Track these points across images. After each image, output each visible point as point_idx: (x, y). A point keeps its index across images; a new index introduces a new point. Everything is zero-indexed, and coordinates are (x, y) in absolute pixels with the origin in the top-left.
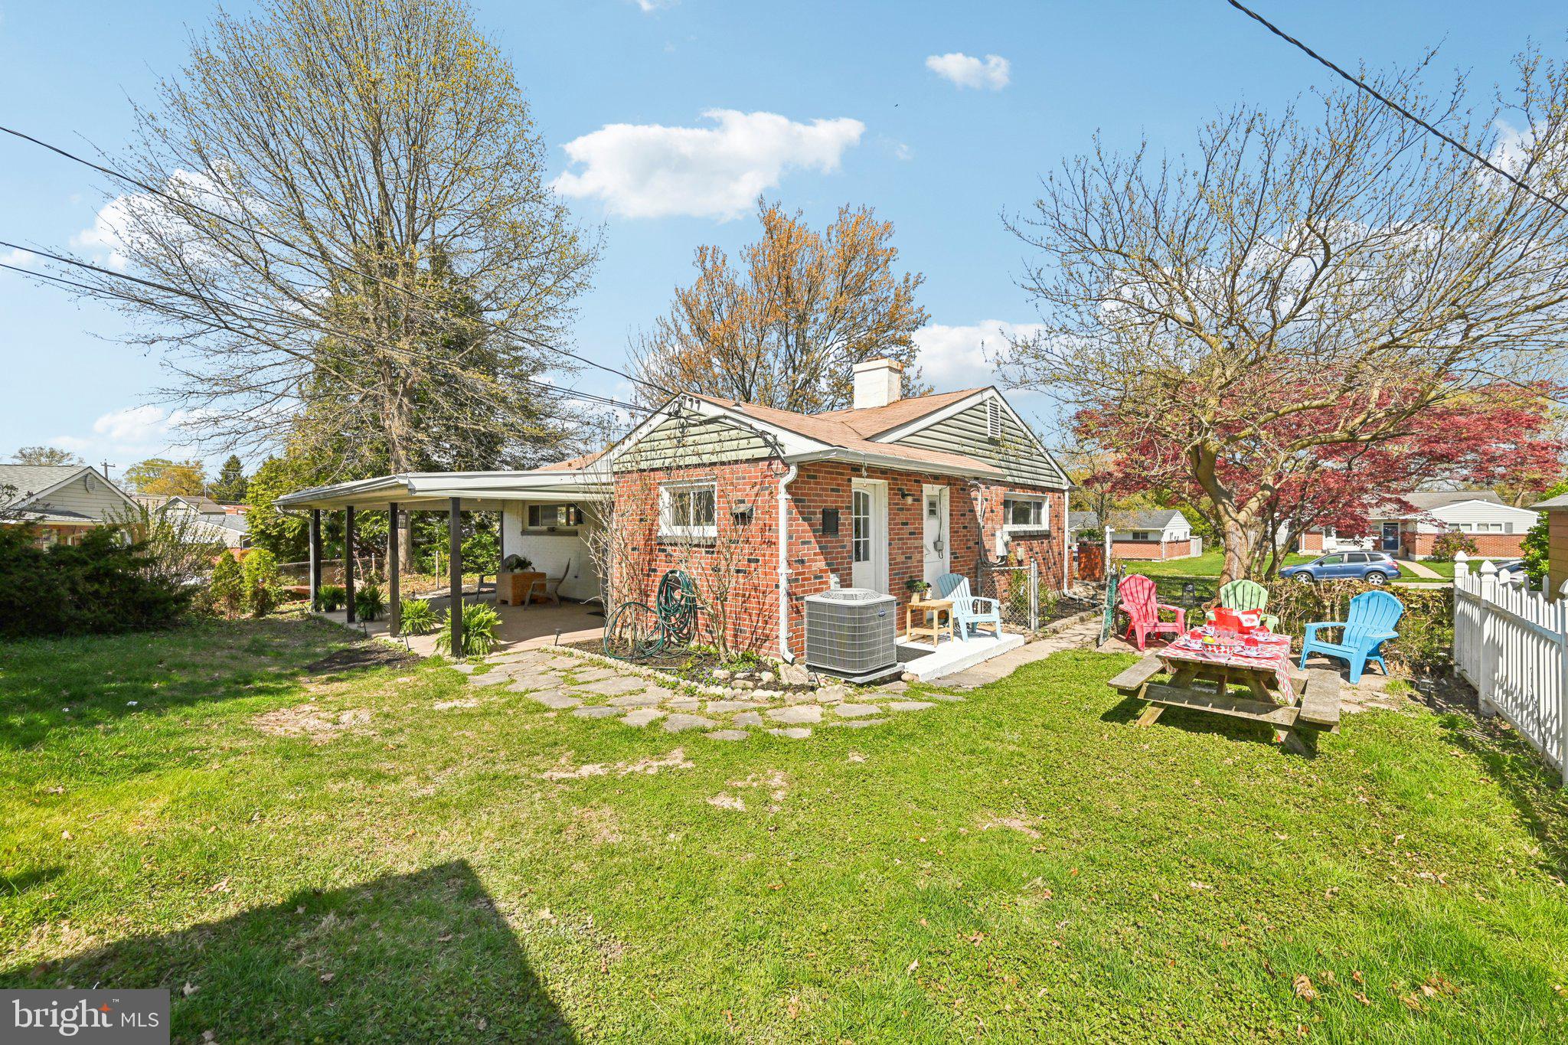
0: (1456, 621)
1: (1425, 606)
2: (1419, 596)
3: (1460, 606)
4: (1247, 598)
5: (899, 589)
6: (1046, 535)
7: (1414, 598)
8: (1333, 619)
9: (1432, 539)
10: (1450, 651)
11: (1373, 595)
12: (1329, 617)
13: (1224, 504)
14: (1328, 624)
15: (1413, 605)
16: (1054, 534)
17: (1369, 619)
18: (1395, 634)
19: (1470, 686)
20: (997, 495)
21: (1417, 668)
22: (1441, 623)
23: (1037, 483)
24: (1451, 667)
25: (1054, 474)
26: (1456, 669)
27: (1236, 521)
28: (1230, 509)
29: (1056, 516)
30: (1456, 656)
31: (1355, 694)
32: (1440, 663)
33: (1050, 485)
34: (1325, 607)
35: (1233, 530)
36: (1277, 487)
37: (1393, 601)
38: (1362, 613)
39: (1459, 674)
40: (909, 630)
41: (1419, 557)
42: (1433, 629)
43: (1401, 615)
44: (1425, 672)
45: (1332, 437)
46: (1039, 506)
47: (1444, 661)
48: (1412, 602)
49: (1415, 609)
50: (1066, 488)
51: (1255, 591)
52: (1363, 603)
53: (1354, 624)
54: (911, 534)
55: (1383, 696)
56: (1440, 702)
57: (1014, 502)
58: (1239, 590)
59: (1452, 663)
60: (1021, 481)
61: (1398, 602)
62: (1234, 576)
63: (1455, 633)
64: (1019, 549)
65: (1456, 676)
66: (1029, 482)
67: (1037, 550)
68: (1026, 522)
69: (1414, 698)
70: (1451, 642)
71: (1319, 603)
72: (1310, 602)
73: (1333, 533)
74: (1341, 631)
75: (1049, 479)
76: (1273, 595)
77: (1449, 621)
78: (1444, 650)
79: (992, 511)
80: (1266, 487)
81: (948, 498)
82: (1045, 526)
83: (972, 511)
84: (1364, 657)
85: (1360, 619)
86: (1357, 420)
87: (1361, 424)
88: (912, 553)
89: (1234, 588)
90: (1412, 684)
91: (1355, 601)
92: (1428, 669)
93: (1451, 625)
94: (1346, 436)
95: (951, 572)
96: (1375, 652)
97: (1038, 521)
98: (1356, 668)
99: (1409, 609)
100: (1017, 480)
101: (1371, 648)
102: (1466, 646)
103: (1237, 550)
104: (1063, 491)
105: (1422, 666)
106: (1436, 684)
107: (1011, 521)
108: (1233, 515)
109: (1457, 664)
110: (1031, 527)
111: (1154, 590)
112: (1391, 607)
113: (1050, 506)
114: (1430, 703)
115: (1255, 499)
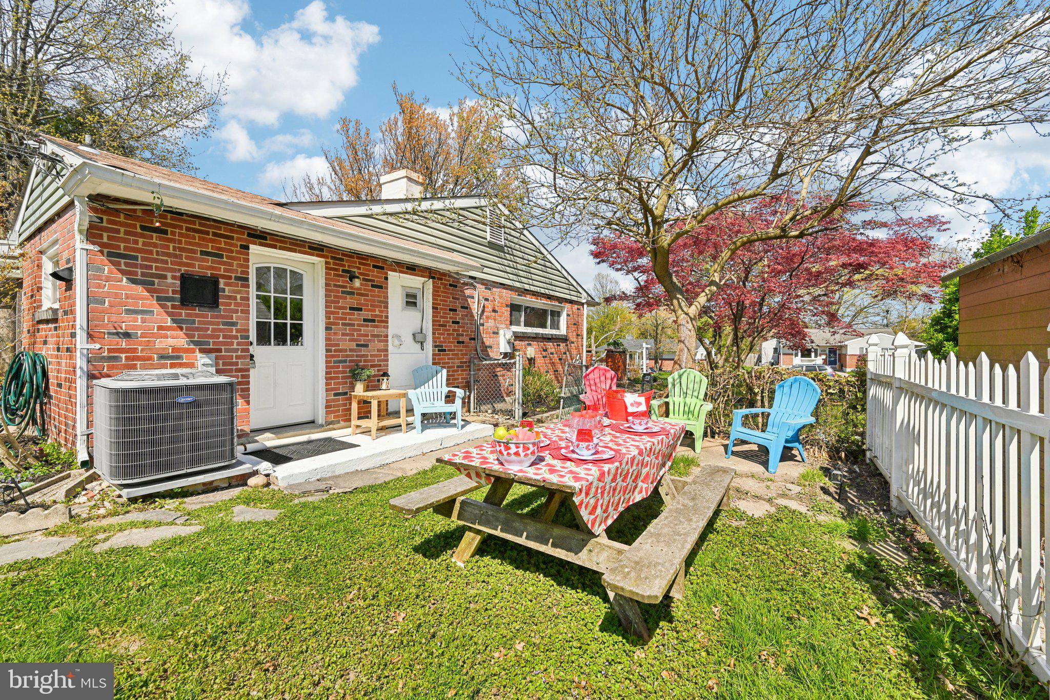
0: (868, 406)
1: (841, 391)
2: (836, 381)
3: (872, 391)
4: (691, 386)
5: (343, 378)
6: (564, 339)
7: (831, 384)
8: (763, 406)
9: (856, 358)
10: (862, 435)
11: (795, 380)
12: (759, 403)
13: (678, 299)
14: (758, 410)
15: (831, 391)
16: (572, 337)
17: (791, 404)
18: (812, 420)
19: (880, 475)
20: (501, 297)
21: (834, 453)
22: (854, 408)
23: (552, 293)
24: (864, 451)
25: (571, 288)
26: (868, 454)
27: (687, 314)
28: (683, 304)
29: (575, 324)
30: (867, 441)
31: (768, 487)
32: (854, 448)
33: (568, 297)
34: (756, 394)
35: (684, 322)
36: (722, 283)
37: (812, 385)
38: (785, 398)
39: (870, 459)
40: (355, 422)
41: (848, 370)
42: (848, 413)
43: (820, 401)
44: (840, 458)
45: (767, 233)
46: (559, 314)
47: (858, 446)
48: (830, 387)
49: (832, 394)
50: (584, 301)
51: (697, 379)
52: (786, 389)
53: (777, 409)
54: (365, 320)
55: (796, 489)
56: (852, 494)
57: (527, 308)
58: (684, 378)
59: (864, 447)
60: (532, 288)
61: (817, 387)
62: (683, 365)
63: (869, 419)
64: (529, 348)
65: (868, 461)
66: (543, 291)
67: (553, 350)
68: (543, 326)
69: (825, 490)
70: (864, 426)
71: (750, 389)
72: (743, 390)
73: (800, 354)
74: (766, 416)
75: (567, 292)
76: (713, 383)
77: (863, 406)
78: (857, 434)
79: (494, 311)
80: (712, 283)
81: (431, 291)
82: (563, 330)
83: (466, 307)
84: (782, 443)
85: (784, 405)
86: (788, 217)
87: (791, 220)
88: (369, 341)
89: (680, 376)
90: (826, 471)
91: (780, 386)
92: (843, 455)
93: (864, 410)
94: (778, 232)
95: (434, 364)
96: (795, 438)
97: (555, 325)
98: (775, 454)
99: (828, 394)
100: (527, 287)
101: (790, 434)
102: (877, 431)
103: (686, 342)
104: (583, 304)
105: (838, 451)
106: (851, 471)
107: (522, 324)
108: (685, 309)
109: (869, 450)
110: (548, 331)
111: (615, 380)
112: (810, 391)
113: (568, 315)
114: (841, 498)
115: (704, 294)
